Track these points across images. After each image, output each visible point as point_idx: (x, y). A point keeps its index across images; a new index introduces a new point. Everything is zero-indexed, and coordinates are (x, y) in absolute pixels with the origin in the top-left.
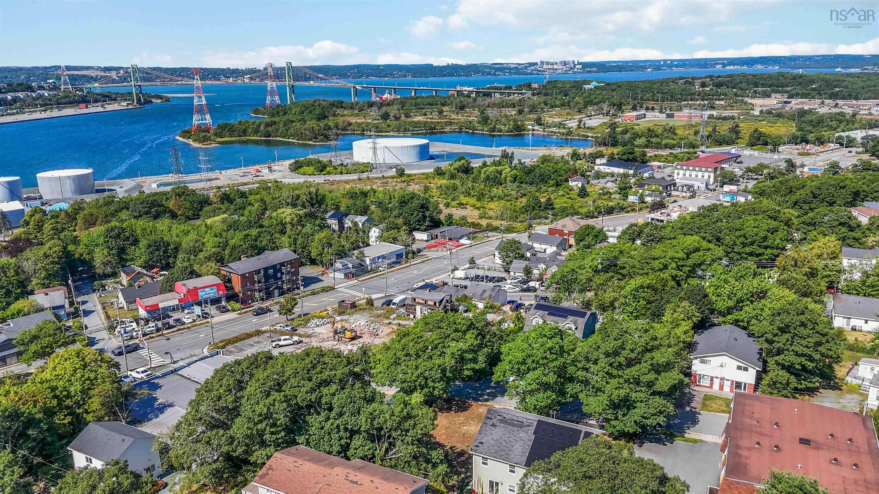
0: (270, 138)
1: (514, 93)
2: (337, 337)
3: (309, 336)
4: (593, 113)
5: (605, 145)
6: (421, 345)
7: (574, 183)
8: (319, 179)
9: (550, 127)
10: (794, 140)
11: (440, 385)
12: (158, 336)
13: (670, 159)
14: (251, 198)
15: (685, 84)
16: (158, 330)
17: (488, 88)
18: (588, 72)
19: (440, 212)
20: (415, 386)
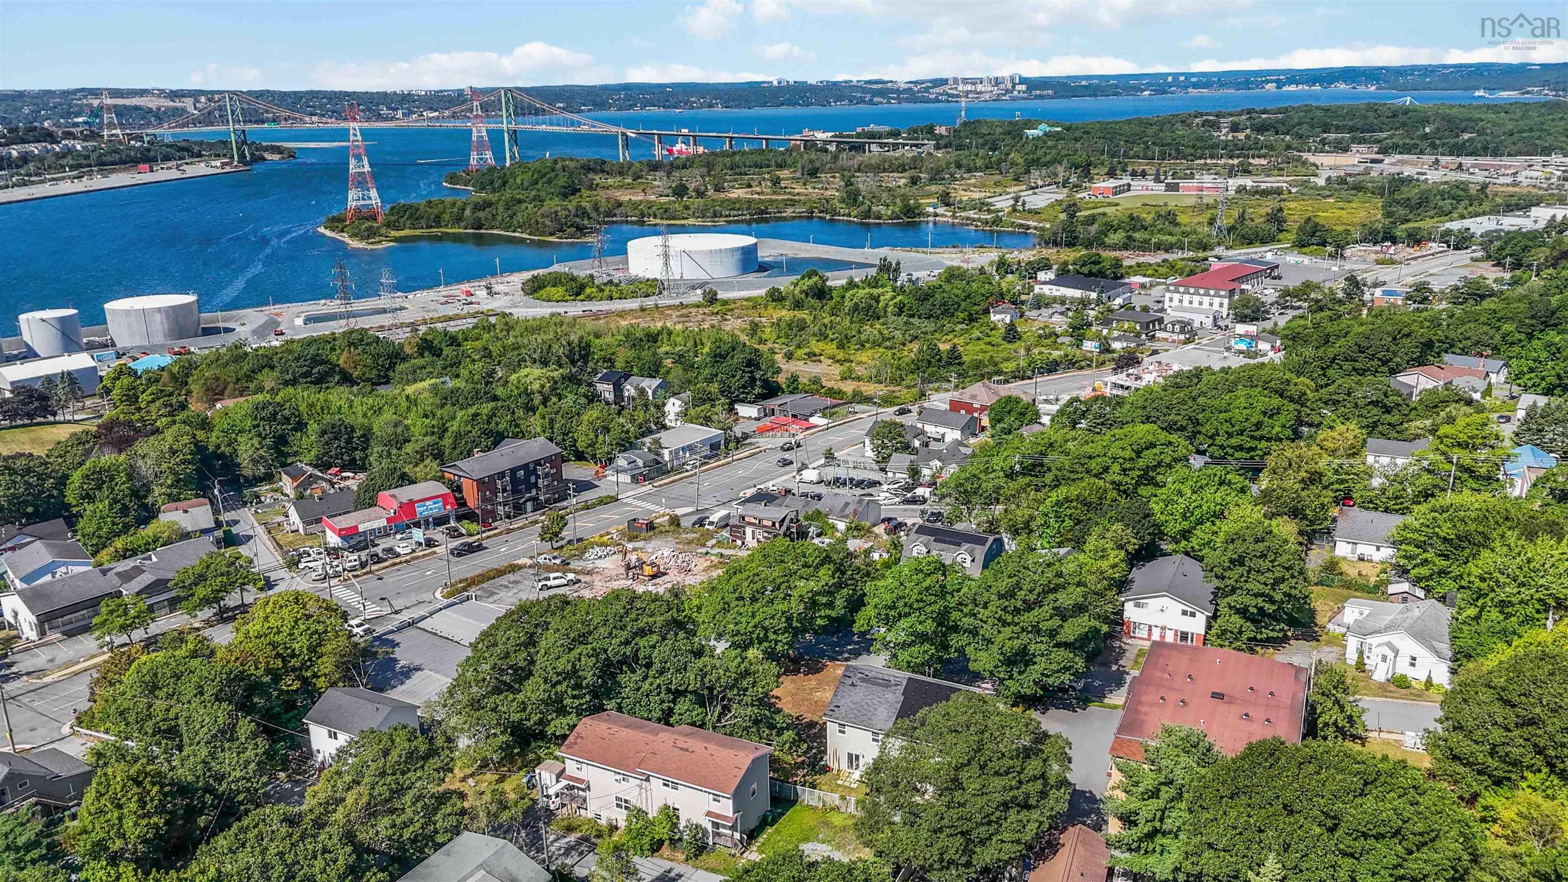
0: (483, 231)
1: (904, 145)
2: (631, 574)
3: (589, 573)
4: (1040, 183)
5: (1056, 244)
6: (759, 585)
7: (999, 317)
8: (574, 309)
9: (964, 209)
10: (1373, 236)
11: (784, 638)
12: (365, 574)
13: (1163, 270)
14: (468, 345)
15: (1203, 126)
16: (363, 565)
17: (859, 136)
18: (1037, 97)
19: (779, 371)
20: (751, 639)
